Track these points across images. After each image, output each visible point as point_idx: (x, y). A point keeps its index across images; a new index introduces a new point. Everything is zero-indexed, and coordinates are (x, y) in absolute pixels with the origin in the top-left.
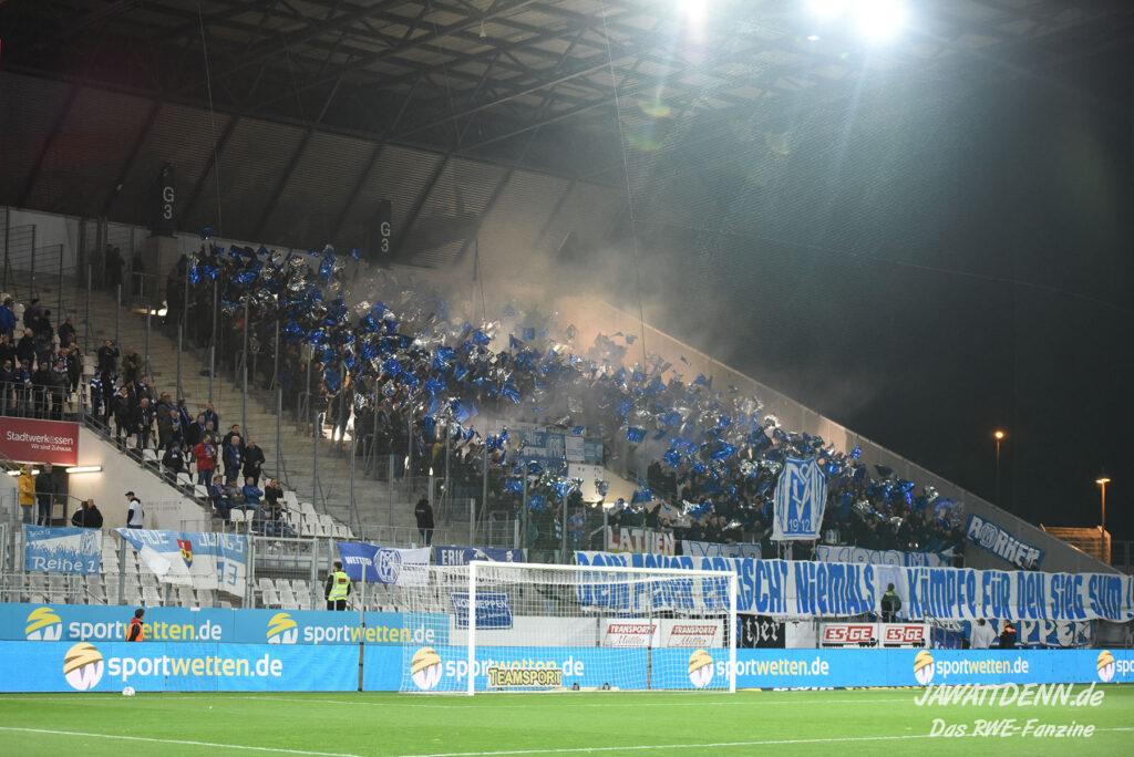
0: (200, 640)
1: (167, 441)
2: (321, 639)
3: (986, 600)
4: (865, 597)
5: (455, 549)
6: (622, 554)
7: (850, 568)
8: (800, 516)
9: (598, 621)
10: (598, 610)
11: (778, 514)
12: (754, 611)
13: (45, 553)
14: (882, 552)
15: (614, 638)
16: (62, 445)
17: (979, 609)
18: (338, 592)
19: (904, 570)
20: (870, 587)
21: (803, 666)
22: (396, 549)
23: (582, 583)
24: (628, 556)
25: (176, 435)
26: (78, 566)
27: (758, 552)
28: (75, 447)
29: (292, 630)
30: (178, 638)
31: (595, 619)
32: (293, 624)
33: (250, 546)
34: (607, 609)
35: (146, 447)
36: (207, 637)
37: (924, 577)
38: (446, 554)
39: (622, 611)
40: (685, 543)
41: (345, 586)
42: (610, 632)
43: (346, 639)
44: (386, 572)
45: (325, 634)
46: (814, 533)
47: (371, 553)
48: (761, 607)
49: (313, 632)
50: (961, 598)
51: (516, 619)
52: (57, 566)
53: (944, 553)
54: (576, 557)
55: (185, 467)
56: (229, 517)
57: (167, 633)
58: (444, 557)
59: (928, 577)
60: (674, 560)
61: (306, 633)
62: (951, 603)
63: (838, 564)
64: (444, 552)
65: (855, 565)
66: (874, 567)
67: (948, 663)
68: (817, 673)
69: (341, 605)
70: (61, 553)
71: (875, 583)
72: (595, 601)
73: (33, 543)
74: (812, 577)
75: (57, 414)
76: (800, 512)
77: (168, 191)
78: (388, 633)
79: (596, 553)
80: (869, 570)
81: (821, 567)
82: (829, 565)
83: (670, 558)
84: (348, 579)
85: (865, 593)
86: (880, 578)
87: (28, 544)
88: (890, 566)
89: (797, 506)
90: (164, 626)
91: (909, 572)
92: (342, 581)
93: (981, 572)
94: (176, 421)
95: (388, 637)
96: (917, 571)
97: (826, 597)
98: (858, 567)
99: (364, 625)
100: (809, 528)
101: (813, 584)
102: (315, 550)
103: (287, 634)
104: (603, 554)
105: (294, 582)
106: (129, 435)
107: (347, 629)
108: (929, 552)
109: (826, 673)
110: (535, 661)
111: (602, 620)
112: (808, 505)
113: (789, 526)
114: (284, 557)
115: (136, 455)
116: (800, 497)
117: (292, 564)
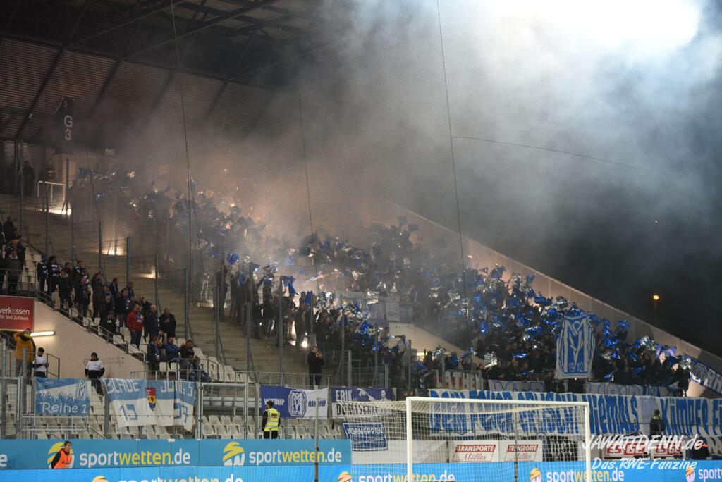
0: (175, 465)
1: (102, 310)
2: (262, 461)
3: (715, 420)
4: (632, 421)
5: (345, 389)
6: (461, 391)
7: (621, 398)
8: (576, 362)
9: (447, 443)
10: (448, 435)
11: (560, 359)
12: (556, 433)
13: (49, 399)
14: (628, 387)
15: (461, 456)
16: (21, 316)
17: (710, 429)
18: (272, 425)
19: (657, 398)
20: (635, 413)
21: (606, 475)
22: (303, 390)
23: (433, 412)
24: (466, 392)
25: (108, 306)
26: (74, 409)
27: (541, 387)
28: (31, 316)
29: (240, 454)
30: (159, 463)
31: (445, 441)
32: (241, 450)
33: (199, 390)
34: (453, 435)
35: (85, 316)
36: (180, 462)
37: (672, 404)
38: (339, 393)
39: (465, 435)
40: (490, 382)
41: (277, 419)
42: (456, 451)
43: (279, 461)
44: (297, 408)
45: (264, 458)
46: (585, 373)
47: (284, 394)
48: (561, 430)
49: (255, 456)
50: (698, 420)
51: (389, 442)
52: (59, 409)
53: (671, 386)
54: (429, 393)
55: (117, 330)
56: (158, 368)
57: (151, 460)
58: (337, 395)
59: (675, 405)
60: (498, 394)
61: (251, 457)
62: (692, 424)
63: (612, 395)
64: (337, 391)
65: (624, 396)
66: (637, 397)
67: (706, 470)
68: (616, 480)
69: (275, 434)
70: (62, 399)
71: (638, 410)
72: (442, 428)
73: (41, 392)
74: (596, 406)
75: (12, 290)
76: (576, 357)
77: (68, 119)
78: (309, 455)
79: (444, 390)
80: (633, 400)
81: (601, 397)
82: (606, 397)
83: (496, 393)
84: (278, 414)
85: (632, 418)
86: (642, 406)
87: (37, 392)
88: (649, 397)
89: (574, 352)
90: (149, 454)
91: (662, 400)
92: (274, 415)
93: (711, 400)
94: (108, 295)
95: (309, 459)
96: (667, 400)
97: (606, 421)
98: (626, 398)
99: (318, 449)
100: (583, 369)
101: (596, 411)
102: (246, 392)
103: (237, 458)
104: (449, 391)
105: (222, 417)
106: (70, 306)
107: (279, 453)
108: (660, 386)
109: (622, 480)
110: (421, 474)
111: (450, 442)
112: (582, 351)
113: (568, 367)
114: (214, 398)
115: (79, 321)
116: (576, 345)
117: (219, 404)
